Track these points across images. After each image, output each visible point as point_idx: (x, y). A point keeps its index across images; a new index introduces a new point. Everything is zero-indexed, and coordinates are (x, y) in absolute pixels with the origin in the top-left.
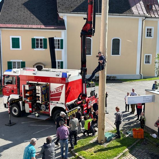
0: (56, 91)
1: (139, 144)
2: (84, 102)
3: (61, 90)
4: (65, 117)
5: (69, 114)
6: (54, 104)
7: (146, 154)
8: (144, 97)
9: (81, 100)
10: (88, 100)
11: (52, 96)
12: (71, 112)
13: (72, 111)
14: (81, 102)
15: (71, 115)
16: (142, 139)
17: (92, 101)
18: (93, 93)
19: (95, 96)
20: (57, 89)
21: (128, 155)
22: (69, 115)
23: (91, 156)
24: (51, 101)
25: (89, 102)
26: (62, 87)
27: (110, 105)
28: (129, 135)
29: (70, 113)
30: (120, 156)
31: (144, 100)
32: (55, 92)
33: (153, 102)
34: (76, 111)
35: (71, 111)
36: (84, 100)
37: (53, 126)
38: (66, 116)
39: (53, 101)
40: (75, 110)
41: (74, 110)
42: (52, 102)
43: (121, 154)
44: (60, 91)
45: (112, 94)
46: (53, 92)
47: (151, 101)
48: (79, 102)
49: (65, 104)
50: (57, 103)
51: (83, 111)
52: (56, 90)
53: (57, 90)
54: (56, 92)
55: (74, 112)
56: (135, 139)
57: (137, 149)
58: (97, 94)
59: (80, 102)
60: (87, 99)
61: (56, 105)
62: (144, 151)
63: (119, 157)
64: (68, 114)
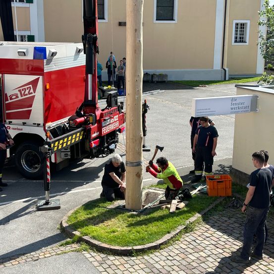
0: (19, 95)
1: (220, 208)
2: (91, 119)
3: (32, 91)
4: (47, 153)
5: (54, 147)
6: (15, 127)
7: (237, 225)
8: (233, 99)
9: (83, 116)
10: (102, 115)
11: (9, 106)
12: (61, 142)
13: (63, 139)
14: (85, 120)
15: (60, 147)
16: (228, 197)
17: (111, 118)
18: (113, 99)
19: (119, 107)
20: (22, 89)
21: (196, 230)
22: (56, 148)
23: (112, 235)
24: (8, 121)
25: (105, 120)
26: (34, 83)
27: (154, 134)
28: (199, 191)
29: (57, 143)
30: (178, 231)
31: (233, 106)
32: (17, 97)
33: (252, 113)
34: (72, 139)
35: (60, 139)
36: (91, 116)
37: (15, 181)
38: (49, 150)
39: (14, 121)
40: (70, 138)
41: (68, 137)
42: (10, 123)
43: (181, 228)
44: (30, 93)
45: (158, 111)
46: (14, 97)
47: (249, 109)
48: (79, 120)
49: (44, 125)
50: (24, 124)
51: (90, 142)
52: (20, 91)
53: (23, 92)
54: (20, 98)
55: (67, 142)
56: (212, 197)
57: (216, 217)
58: (122, 103)
59: (82, 119)
60: (98, 113)
61: (21, 129)
62: (234, 219)
63: (177, 234)
64: (52, 145)
